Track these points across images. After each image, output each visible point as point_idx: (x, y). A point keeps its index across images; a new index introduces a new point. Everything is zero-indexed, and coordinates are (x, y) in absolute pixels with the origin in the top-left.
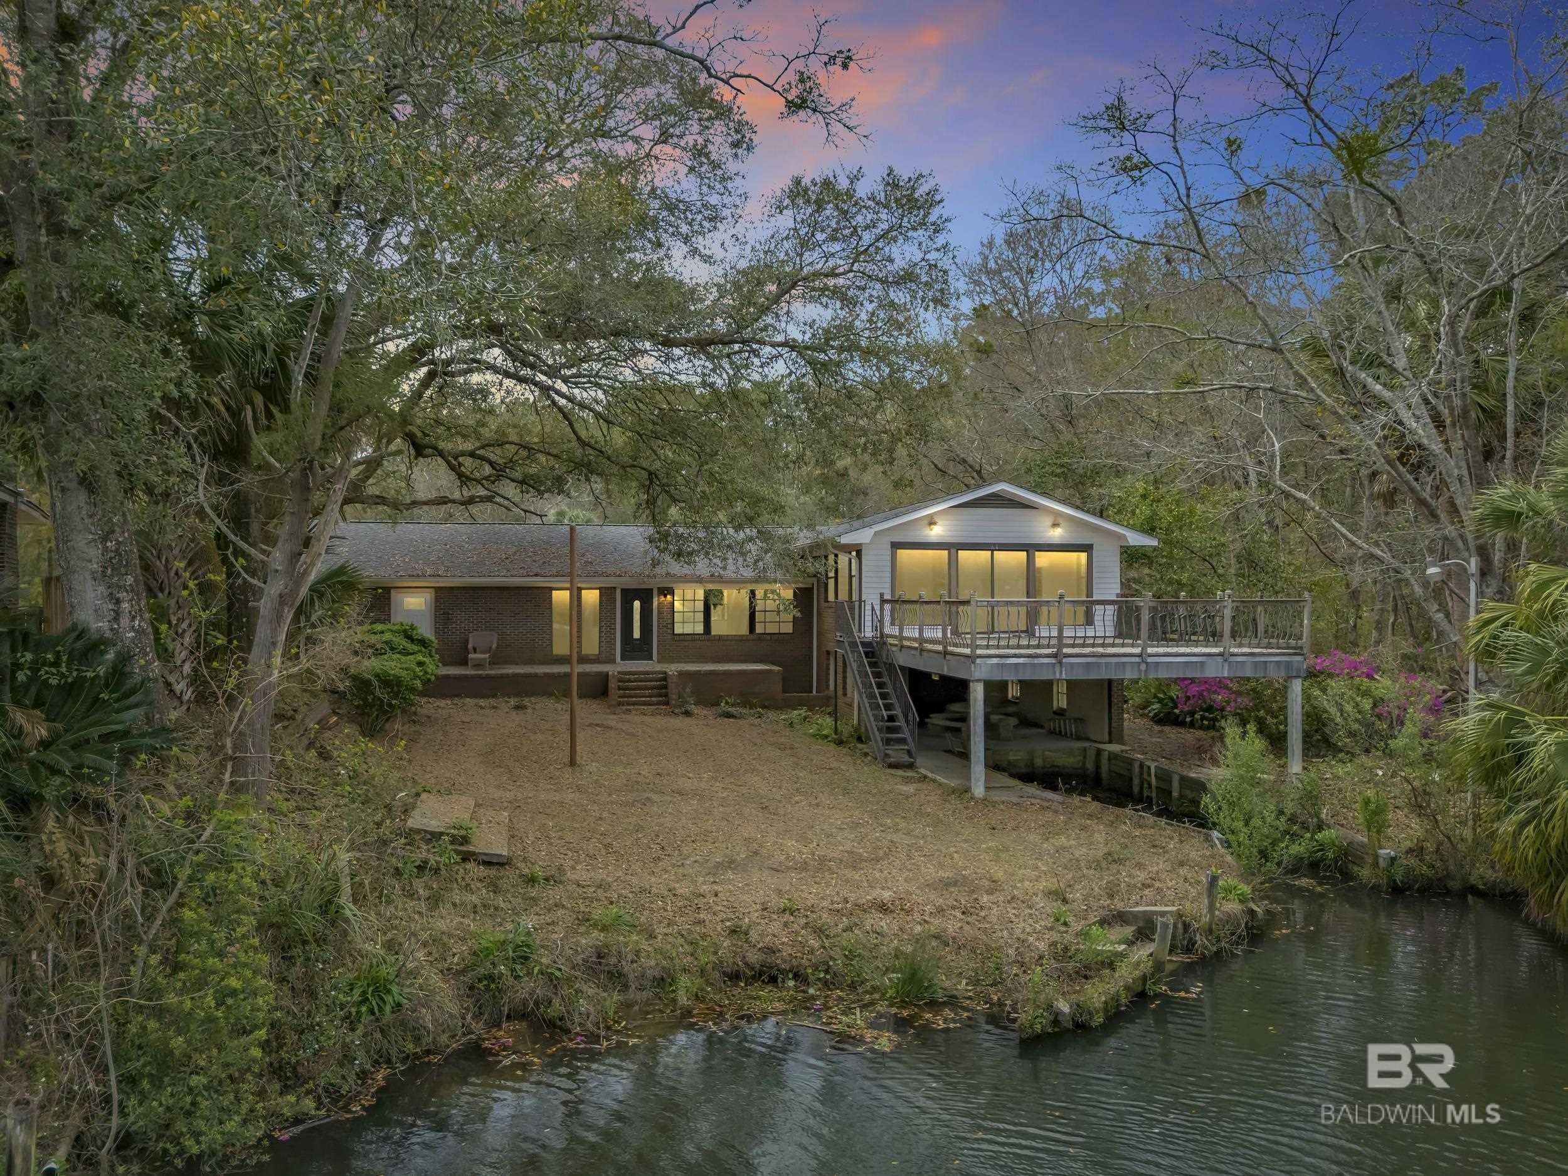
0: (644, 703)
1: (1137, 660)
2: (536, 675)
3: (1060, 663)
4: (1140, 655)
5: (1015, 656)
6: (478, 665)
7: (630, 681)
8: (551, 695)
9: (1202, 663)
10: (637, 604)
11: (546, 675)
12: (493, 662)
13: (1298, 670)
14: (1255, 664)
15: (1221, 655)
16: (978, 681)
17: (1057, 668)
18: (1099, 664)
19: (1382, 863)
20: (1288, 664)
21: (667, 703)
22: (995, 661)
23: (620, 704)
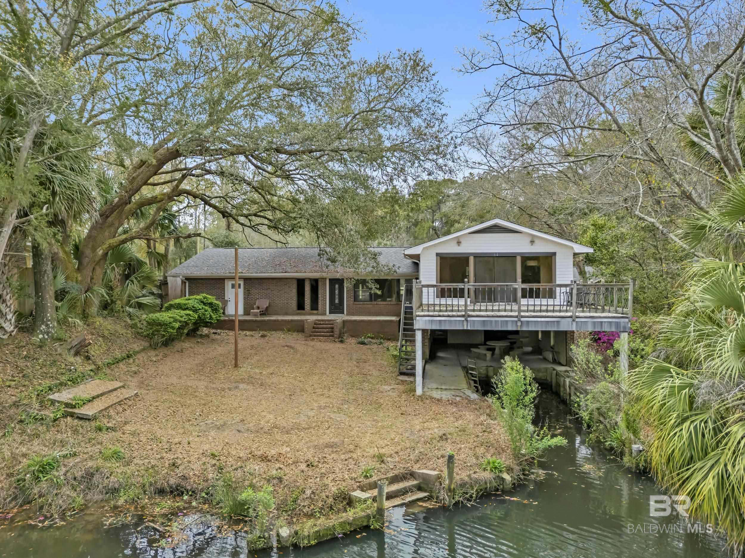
0: (323, 336)
1: (516, 319)
2: (278, 321)
3: (467, 321)
4: (517, 317)
5: (439, 316)
6: (255, 315)
7: (320, 324)
8: (282, 330)
9: (558, 322)
10: (337, 286)
11: (282, 320)
12: (263, 314)
13: (625, 327)
14: (594, 323)
15: (571, 317)
16: (419, 329)
17: (465, 323)
18: (491, 321)
19: (634, 454)
20: (617, 324)
21: (333, 336)
22: (427, 318)
23: (311, 336)
